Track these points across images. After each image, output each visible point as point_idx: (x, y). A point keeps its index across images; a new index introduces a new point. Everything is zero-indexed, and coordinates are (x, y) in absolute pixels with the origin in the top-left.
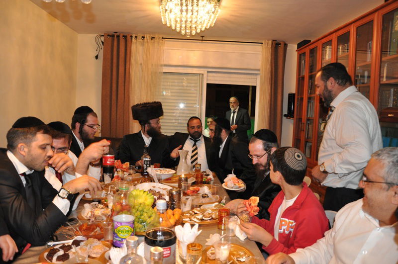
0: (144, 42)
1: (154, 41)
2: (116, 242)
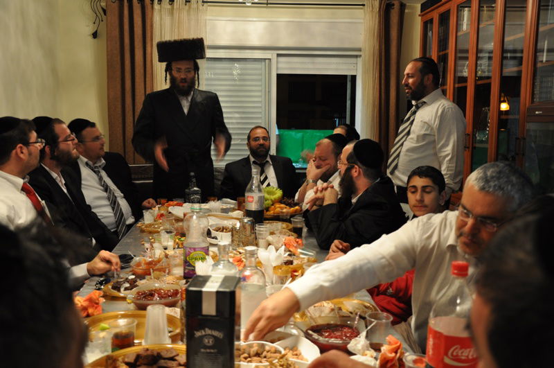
0: (173, 9)
1: (190, 7)
2: (188, 272)
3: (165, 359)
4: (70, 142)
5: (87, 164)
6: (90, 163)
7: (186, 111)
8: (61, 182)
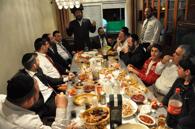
2: (94, 79)
3: (100, 111)
4: (53, 39)
5: (58, 43)
6: (59, 43)
7: (81, 25)
8: (52, 50)
